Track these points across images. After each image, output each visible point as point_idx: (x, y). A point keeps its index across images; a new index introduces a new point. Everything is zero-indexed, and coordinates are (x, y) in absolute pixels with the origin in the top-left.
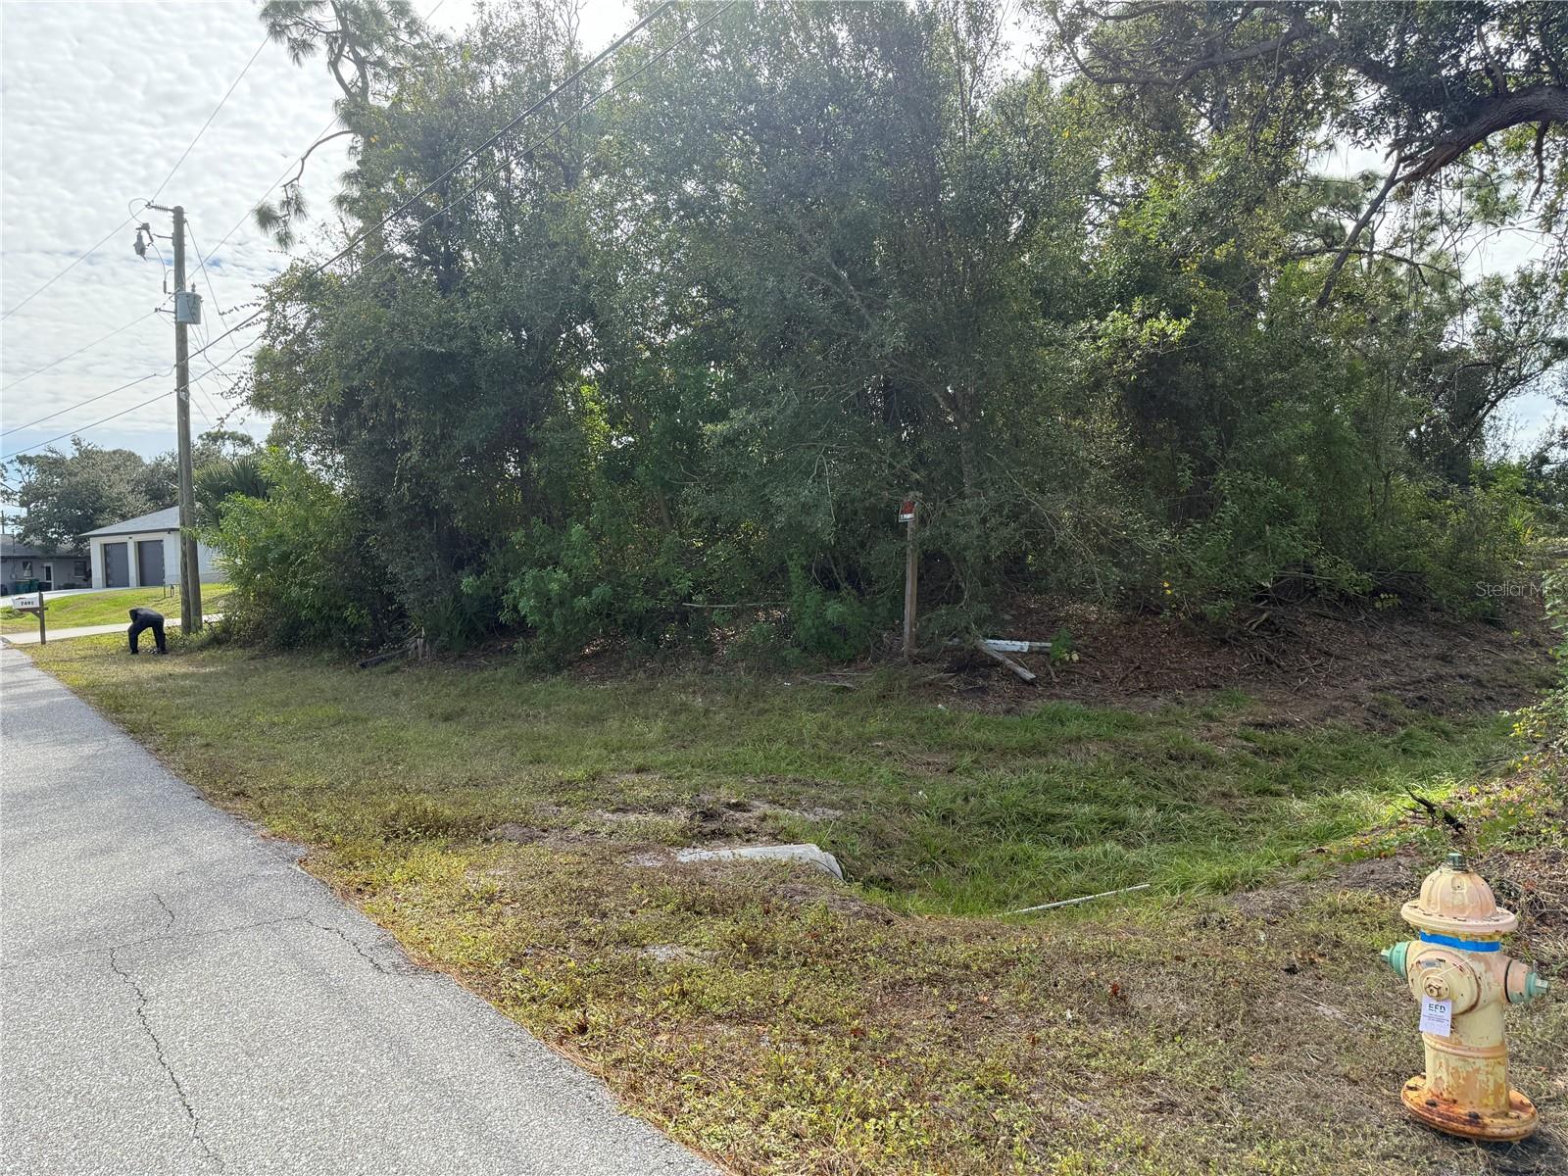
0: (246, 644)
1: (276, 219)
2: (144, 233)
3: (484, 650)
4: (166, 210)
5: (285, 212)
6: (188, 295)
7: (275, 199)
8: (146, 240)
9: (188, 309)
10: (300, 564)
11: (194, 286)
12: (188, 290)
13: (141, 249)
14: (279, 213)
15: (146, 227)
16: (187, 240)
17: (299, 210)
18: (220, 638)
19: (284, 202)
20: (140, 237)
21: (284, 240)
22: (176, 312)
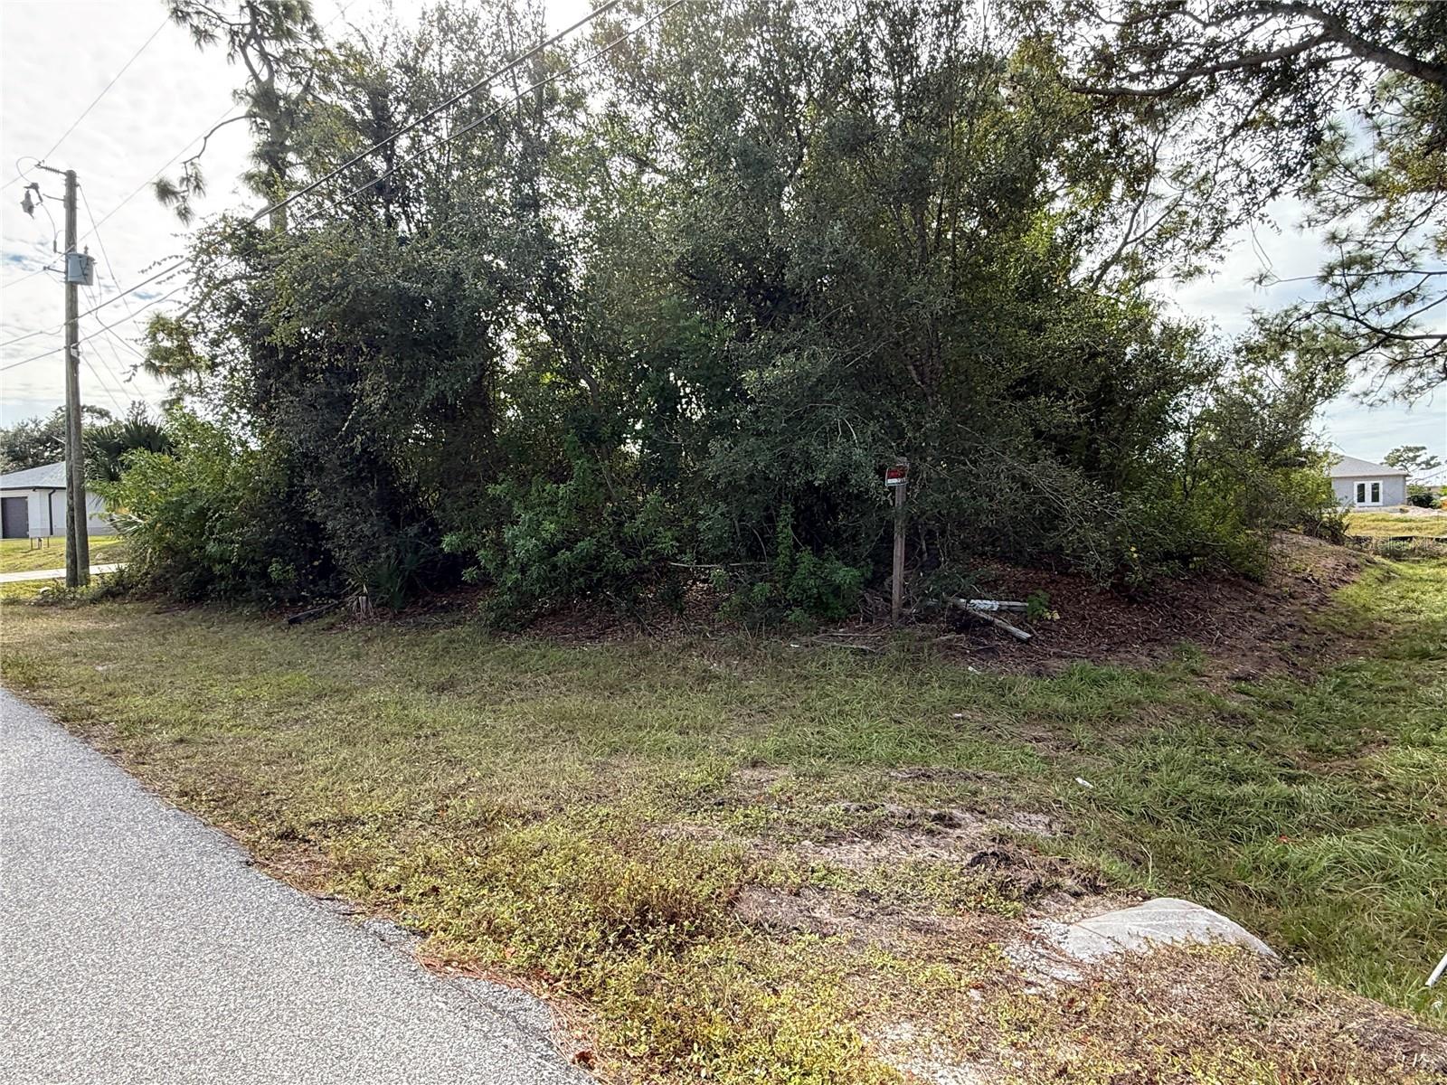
0: (143, 597)
1: (175, 194)
2: (32, 192)
3: (423, 607)
4: (58, 172)
5: (184, 188)
6: (80, 256)
7: (174, 177)
8: (34, 199)
9: (80, 270)
10: (217, 520)
11: (86, 248)
12: (80, 250)
13: (29, 208)
14: (178, 189)
15: (35, 186)
16: (79, 204)
17: (198, 187)
18: (116, 591)
19: (183, 179)
20: (28, 196)
21: (184, 214)
22: (66, 272)
